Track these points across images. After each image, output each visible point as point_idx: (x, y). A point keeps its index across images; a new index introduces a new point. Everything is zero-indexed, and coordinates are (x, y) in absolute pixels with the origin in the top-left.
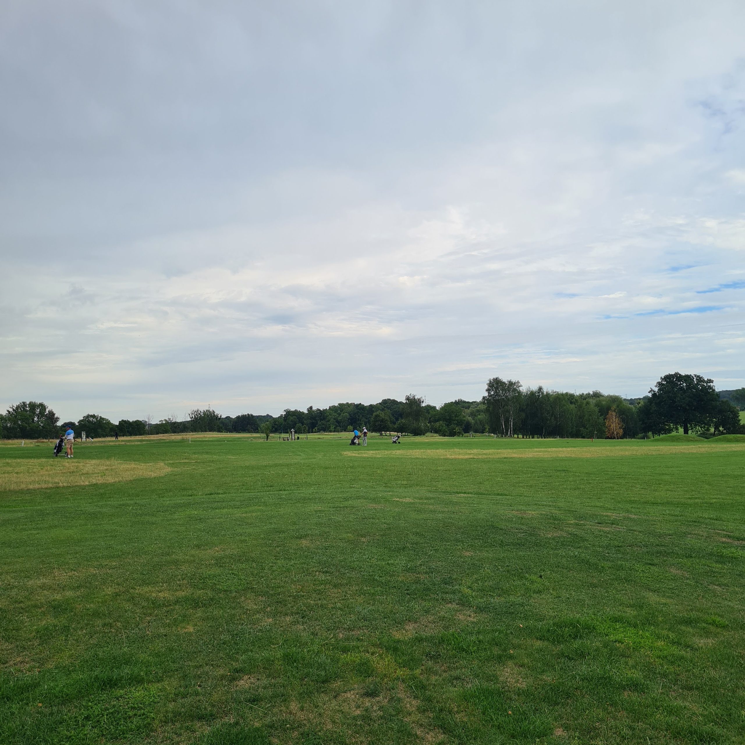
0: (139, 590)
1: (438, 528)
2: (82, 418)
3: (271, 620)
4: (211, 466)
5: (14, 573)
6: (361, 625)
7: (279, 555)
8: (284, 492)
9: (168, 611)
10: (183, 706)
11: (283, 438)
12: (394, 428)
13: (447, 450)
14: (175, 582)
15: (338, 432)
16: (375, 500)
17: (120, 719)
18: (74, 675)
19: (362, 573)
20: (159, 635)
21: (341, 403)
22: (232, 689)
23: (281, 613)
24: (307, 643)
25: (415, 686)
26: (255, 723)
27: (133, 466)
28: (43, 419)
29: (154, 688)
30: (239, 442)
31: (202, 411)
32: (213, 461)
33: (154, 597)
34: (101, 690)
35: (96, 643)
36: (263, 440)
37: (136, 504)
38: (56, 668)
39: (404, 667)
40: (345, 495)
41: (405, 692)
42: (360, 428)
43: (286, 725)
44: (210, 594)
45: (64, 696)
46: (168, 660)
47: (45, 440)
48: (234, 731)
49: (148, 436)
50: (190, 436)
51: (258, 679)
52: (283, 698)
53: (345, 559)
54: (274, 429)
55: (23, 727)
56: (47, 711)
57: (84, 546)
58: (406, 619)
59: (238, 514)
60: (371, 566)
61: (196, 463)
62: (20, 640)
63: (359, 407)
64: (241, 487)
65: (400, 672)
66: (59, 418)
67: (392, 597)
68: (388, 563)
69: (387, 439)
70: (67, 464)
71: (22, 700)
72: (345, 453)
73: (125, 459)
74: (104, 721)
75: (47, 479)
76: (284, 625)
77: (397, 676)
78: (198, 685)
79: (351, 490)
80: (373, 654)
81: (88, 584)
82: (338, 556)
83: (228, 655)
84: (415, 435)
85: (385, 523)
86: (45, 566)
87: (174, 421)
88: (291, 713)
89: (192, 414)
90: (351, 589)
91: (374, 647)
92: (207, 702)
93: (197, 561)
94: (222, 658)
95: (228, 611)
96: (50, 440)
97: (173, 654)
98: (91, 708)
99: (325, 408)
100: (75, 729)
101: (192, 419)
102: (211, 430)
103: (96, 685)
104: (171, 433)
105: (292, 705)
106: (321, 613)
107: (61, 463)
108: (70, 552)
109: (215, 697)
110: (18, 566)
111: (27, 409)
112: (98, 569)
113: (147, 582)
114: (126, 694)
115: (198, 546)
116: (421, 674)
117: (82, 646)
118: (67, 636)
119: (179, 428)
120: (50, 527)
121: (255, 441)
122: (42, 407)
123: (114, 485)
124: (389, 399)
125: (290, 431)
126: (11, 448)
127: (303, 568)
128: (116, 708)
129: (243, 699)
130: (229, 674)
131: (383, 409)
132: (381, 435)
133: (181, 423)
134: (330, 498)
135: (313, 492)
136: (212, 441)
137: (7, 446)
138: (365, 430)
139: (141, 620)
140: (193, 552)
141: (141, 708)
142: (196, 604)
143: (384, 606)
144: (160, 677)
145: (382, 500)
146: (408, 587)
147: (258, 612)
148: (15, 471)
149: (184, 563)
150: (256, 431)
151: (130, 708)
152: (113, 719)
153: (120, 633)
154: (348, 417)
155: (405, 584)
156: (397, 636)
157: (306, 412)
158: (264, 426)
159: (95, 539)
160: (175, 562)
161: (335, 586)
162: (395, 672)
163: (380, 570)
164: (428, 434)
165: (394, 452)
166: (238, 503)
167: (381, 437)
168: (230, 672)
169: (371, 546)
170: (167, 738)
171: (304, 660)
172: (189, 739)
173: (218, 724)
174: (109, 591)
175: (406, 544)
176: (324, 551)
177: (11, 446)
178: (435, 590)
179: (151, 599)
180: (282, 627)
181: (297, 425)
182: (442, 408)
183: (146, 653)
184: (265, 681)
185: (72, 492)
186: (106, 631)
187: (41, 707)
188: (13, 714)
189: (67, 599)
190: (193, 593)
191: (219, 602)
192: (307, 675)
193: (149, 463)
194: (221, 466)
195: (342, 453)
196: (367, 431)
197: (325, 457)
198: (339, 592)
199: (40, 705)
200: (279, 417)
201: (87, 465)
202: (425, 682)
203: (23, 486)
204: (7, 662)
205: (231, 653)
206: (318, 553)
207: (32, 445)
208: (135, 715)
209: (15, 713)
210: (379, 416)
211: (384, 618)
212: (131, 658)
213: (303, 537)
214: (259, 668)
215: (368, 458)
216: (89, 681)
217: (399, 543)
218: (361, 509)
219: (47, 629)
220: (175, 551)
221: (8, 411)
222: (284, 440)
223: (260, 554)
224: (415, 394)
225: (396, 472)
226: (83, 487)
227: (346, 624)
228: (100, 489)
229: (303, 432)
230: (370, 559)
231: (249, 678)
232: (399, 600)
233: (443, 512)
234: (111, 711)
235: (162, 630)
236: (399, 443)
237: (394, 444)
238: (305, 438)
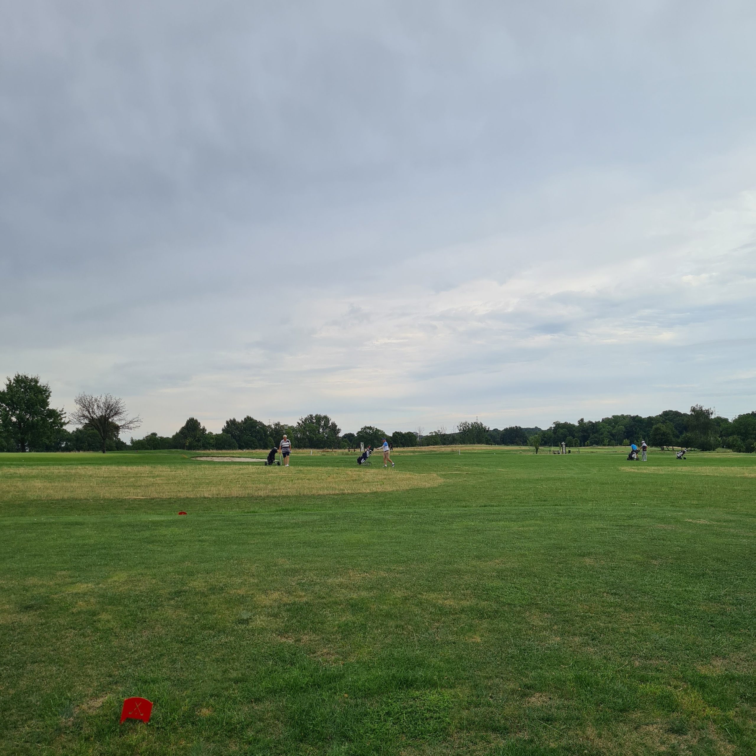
0: (425, 596)
1: (744, 555)
2: (360, 430)
3: (559, 638)
4: (482, 478)
5: (315, 570)
6: (659, 654)
7: (561, 572)
8: (560, 507)
9: (455, 619)
10: (476, 715)
11: (554, 451)
12: (678, 442)
13: (744, 468)
14: (459, 591)
15: (613, 445)
16: (662, 520)
17: (417, 719)
18: (373, 671)
19: (656, 598)
20: (448, 642)
21: (616, 414)
22: (523, 705)
23: (569, 633)
24: (599, 668)
25: (730, 730)
26: (551, 743)
27: (408, 476)
28: (327, 430)
29: (447, 693)
30: (508, 455)
31: (470, 424)
32: (484, 473)
33: (440, 604)
34: (400, 688)
35: (391, 643)
36: (532, 453)
37: (415, 512)
38: (358, 662)
39: (715, 706)
40: (628, 514)
41: (717, 733)
42: (637, 441)
43: (584, 750)
44: (495, 606)
45: (366, 690)
46: (458, 668)
47: (329, 450)
48: (530, 748)
49: (419, 447)
50: (459, 448)
51: (550, 698)
52: (578, 721)
53: (635, 582)
54: (543, 442)
55: (333, 714)
56: (353, 702)
57: (372, 550)
58: (713, 654)
59: (515, 527)
60: (666, 592)
61: (468, 475)
62: (326, 633)
63: (636, 420)
64: (514, 500)
65: (709, 712)
66: (340, 430)
67: (693, 627)
68: (685, 590)
69: (669, 454)
70: (350, 473)
71: (331, 689)
72: (623, 468)
73: (400, 469)
74: (404, 719)
75: (334, 485)
76: (573, 645)
77: (707, 715)
78: (490, 696)
79: (635, 508)
80: (676, 687)
81: (379, 586)
82: (627, 577)
83: (518, 670)
84: (703, 450)
85: (678, 546)
86: (341, 566)
87: (443, 433)
88: (587, 738)
89: (460, 426)
90: (645, 615)
91: (677, 681)
92: (500, 715)
93: (478, 572)
94: (511, 672)
95: (514, 625)
96: (334, 450)
97: (463, 662)
98: (391, 705)
99: (597, 421)
100: (378, 723)
101: (461, 431)
102: (480, 442)
103: (394, 683)
104: (440, 445)
105: (588, 731)
106: (612, 637)
107: (345, 471)
108: (361, 555)
109: (508, 711)
110: (318, 564)
111: (314, 421)
112: (387, 572)
113: (433, 588)
114: (422, 696)
115: (478, 557)
116: (736, 716)
117: (379, 645)
118: (364, 633)
119: (448, 439)
120: (342, 530)
121: (524, 454)
122: (326, 419)
123: (392, 494)
124: (671, 411)
125: (561, 444)
126: (302, 457)
127: (589, 587)
128: (413, 708)
129: (537, 716)
130: (520, 689)
131: (664, 421)
132: (663, 449)
133: (450, 435)
134: (612, 516)
135: (592, 509)
136: (480, 453)
137: (298, 455)
138: (645, 444)
139: (430, 625)
140: (474, 563)
141: (436, 712)
142: (481, 614)
143: (685, 636)
144: (452, 683)
145: (672, 521)
146: (712, 618)
147: (545, 629)
148: (307, 478)
149: (466, 573)
150: (525, 443)
151: (426, 710)
152: (411, 719)
153: (412, 636)
154: (624, 430)
155: (708, 615)
156: (704, 671)
157: (577, 424)
158: (532, 439)
159: (382, 544)
160: (457, 571)
161: (626, 610)
162: (704, 711)
163: (677, 597)
164: (719, 449)
165: (679, 469)
166: (514, 517)
167: (663, 452)
168: (521, 687)
169: (664, 570)
170: (464, 745)
171: (598, 685)
172: (485, 749)
173: (512, 738)
174: (399, 594)
175: (706, 570)
176: (611, 571)
177: (302, 455)
178: (746, 624)
179: (438, 606)
180: (571, 647)
181: (568, 438)
182: (735, 421)
183: (437, 657)
184: (558, 702)
185: (356, 499)
186: (399, 632)
187: (347, 698)
188: (324, 700)
189: (362, 599)
190: (477, 604)
191: (504, 615)
192: (603, 701)
193: (422, 473)
194: (492, 479)
195: (620, 468)
196: (646, 445)
197: (601, 472)
198: (631, 617)
199: (346, 695)
200: (548, 429)
201: (367, 474)
202: (741, 726)
203: (314, 492)
204: (315, 652)
205: (520, 668)
206: (604, 573)
207: (319, 455)
208: (431, 717)
209: (325, 700)
210: (660, 429)
211: (686, 649)
212: (424, 661)
213: (587, 555)
214: (550, 686)
215: (649, 474)
216: (387, 679)
217: (696, 569)
218: (648, 529)
219: (347, 624)
220: (457, 560)
221: (298, 423)
222: (554, 454)
223: (542, 569)
224: (702, 405)
225: (683, 491)
226: (365, 495)
227: (642, 651)
228: (380, 497)
229: (574, 445)
230: (664, 584)
231: (541, 696)
232: (702, 632)
233: (748, 537)
234: (409, 710)
235: (450, 638)
236: (685, 458)
237: (679, 460)
238: (577, 452)
